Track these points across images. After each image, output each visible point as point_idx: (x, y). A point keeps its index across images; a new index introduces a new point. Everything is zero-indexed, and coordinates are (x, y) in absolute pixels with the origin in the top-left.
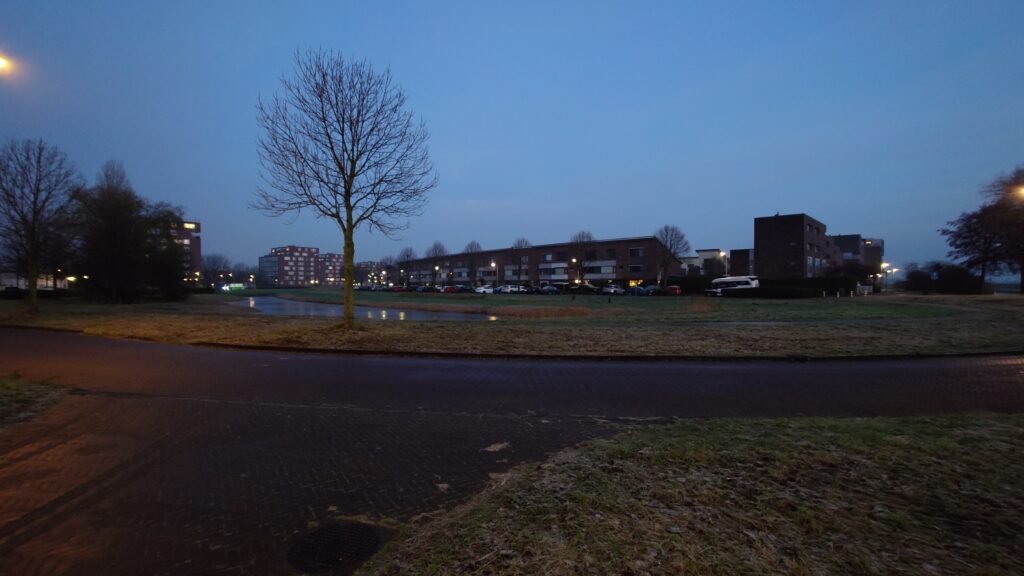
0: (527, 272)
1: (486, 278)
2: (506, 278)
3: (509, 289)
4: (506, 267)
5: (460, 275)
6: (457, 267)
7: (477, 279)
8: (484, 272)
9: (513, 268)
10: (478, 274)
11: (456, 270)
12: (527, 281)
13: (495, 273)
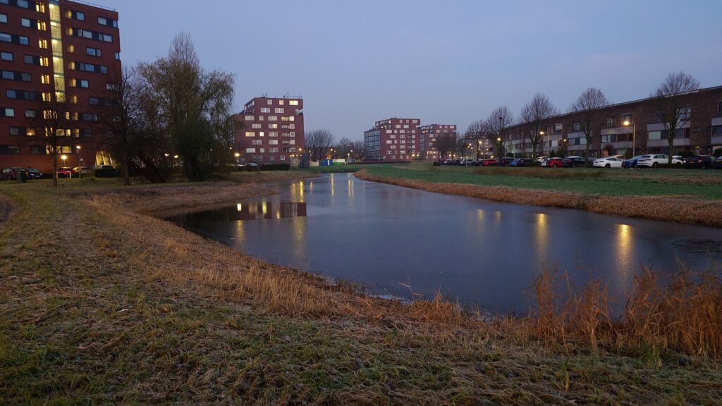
0: (687, 133)
1: (616, 145)
2: (649, 145)
3: (652, 160)
4: (649, 127)
5: (577, 141)
6: (573, 131)
7: (602, 146)
8: (613, 137)
9: (661, 126)
10: (604, 140)
11: (570, 136)
12: (687, 147)
13: (630, 137)
